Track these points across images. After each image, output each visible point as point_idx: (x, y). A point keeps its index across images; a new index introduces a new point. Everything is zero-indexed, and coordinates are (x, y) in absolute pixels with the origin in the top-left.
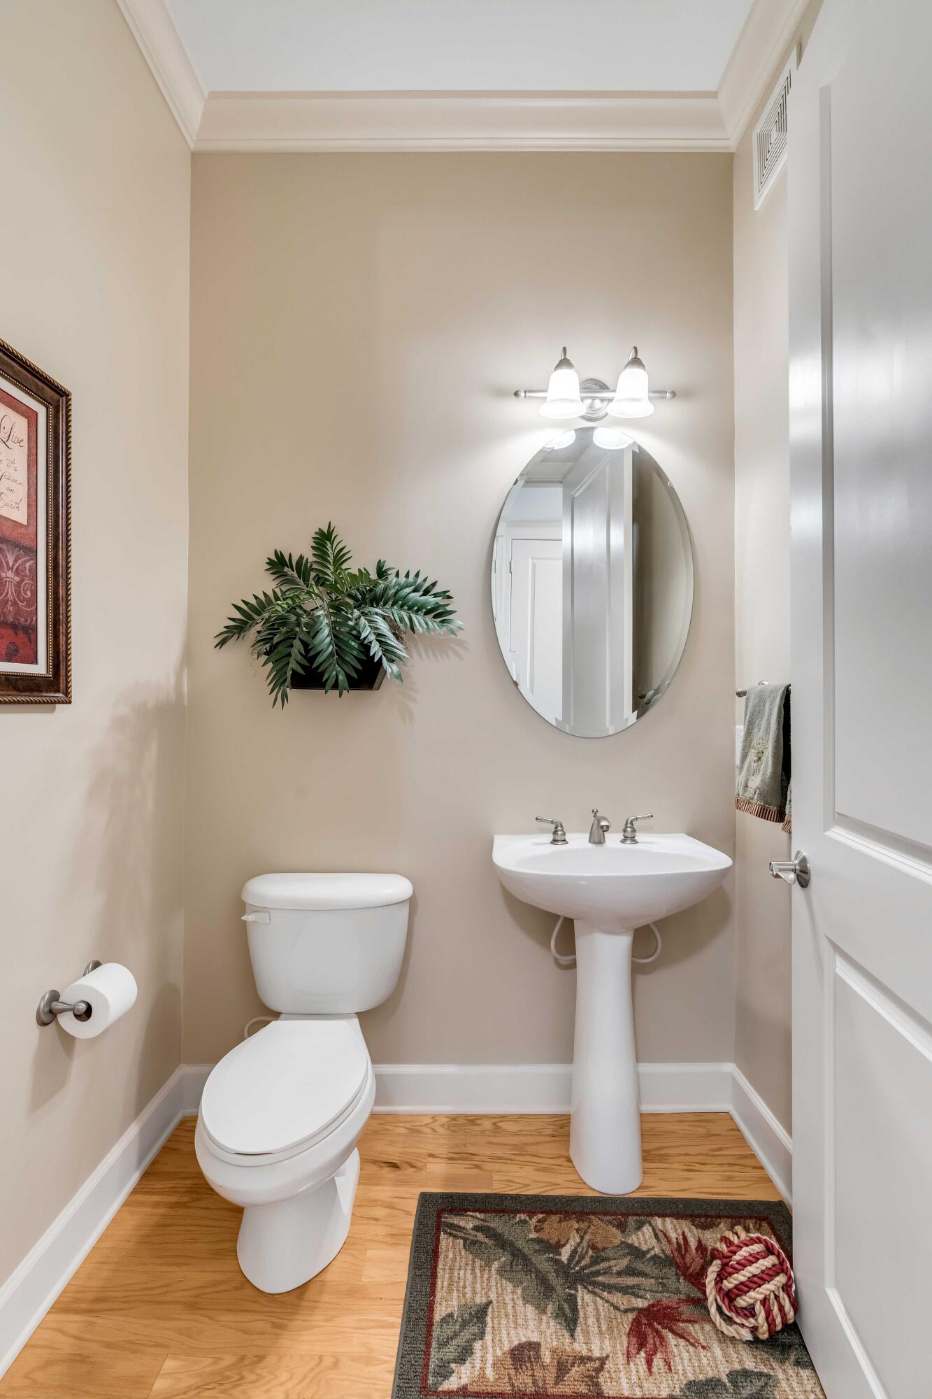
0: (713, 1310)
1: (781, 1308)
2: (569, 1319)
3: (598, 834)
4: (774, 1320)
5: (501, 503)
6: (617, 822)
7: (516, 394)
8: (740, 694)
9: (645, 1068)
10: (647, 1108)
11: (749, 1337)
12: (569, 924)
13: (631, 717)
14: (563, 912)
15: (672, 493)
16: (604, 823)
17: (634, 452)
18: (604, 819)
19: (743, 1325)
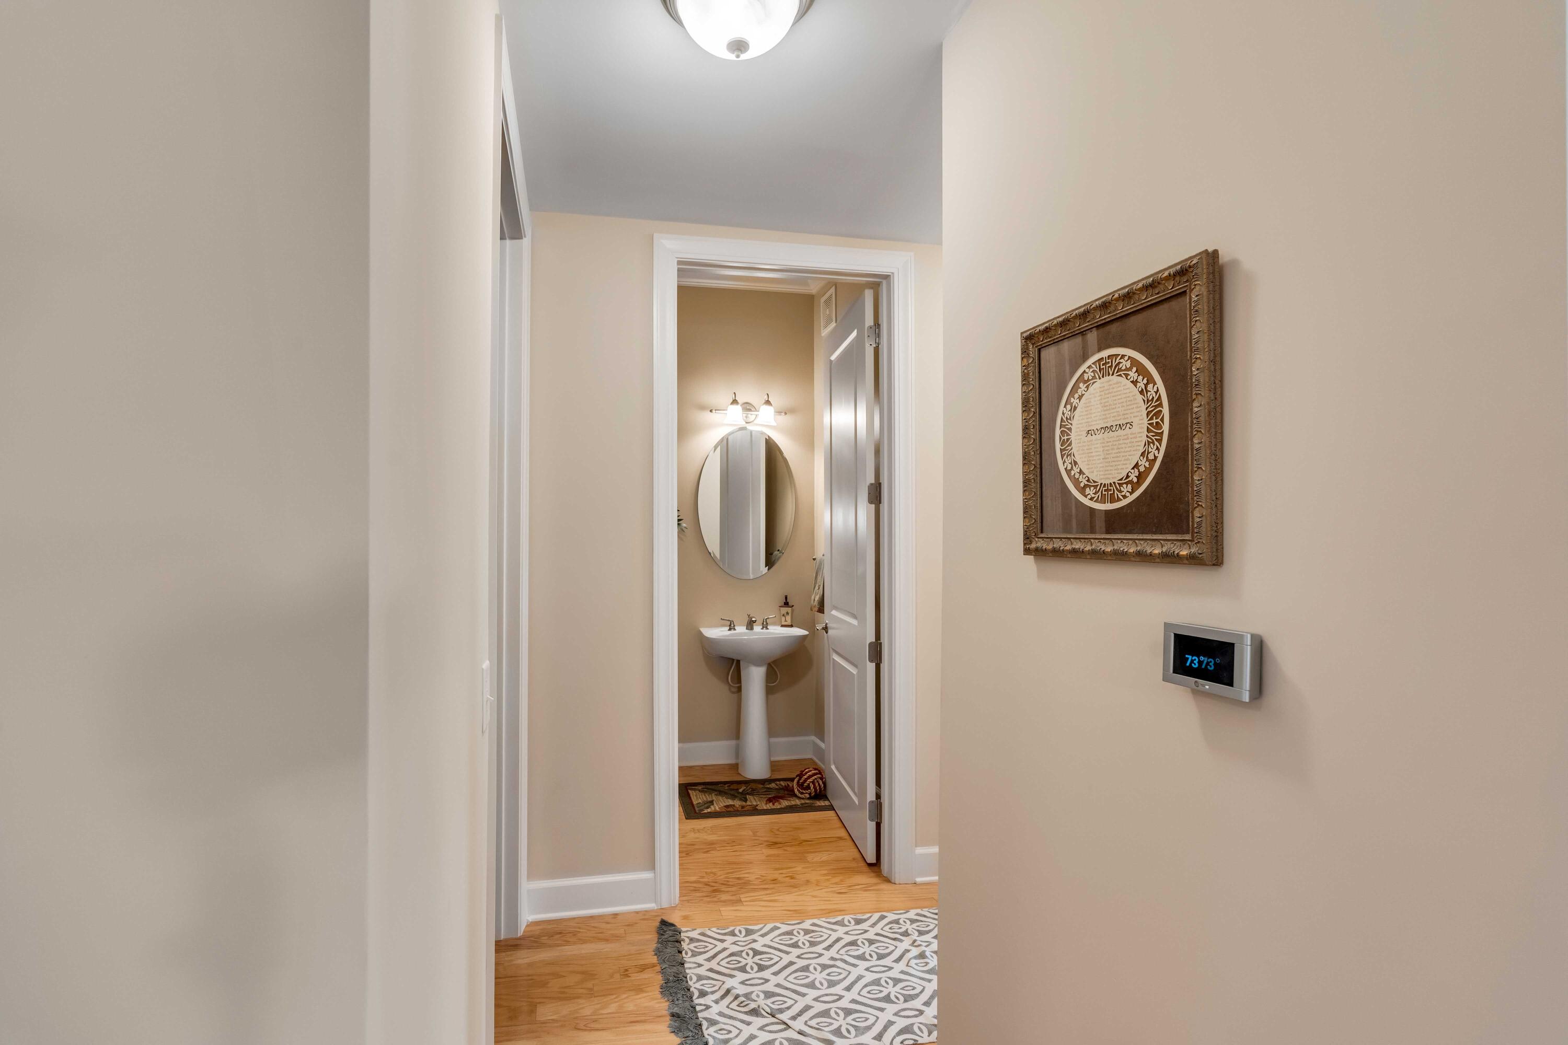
0: (796, 790)
1: (819, 784)
2: (746, 800)
3: (750, 625)
4: (816, 788)
5: (702, 465)
6: (760, 621)
7: (711, 411)
8: (814, 559)
9: (773, 740)
10: (772, 759)
11: (808, 796)
12: (738, 662)
13: (764, 570)
14: (735, 657)
15: (785, 460)
16: (753, 619)
17: (766, 439)
18: (754, 617)
19: (807, 793)
